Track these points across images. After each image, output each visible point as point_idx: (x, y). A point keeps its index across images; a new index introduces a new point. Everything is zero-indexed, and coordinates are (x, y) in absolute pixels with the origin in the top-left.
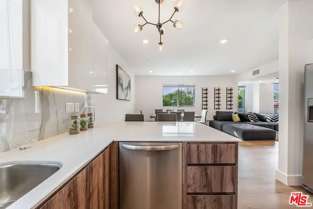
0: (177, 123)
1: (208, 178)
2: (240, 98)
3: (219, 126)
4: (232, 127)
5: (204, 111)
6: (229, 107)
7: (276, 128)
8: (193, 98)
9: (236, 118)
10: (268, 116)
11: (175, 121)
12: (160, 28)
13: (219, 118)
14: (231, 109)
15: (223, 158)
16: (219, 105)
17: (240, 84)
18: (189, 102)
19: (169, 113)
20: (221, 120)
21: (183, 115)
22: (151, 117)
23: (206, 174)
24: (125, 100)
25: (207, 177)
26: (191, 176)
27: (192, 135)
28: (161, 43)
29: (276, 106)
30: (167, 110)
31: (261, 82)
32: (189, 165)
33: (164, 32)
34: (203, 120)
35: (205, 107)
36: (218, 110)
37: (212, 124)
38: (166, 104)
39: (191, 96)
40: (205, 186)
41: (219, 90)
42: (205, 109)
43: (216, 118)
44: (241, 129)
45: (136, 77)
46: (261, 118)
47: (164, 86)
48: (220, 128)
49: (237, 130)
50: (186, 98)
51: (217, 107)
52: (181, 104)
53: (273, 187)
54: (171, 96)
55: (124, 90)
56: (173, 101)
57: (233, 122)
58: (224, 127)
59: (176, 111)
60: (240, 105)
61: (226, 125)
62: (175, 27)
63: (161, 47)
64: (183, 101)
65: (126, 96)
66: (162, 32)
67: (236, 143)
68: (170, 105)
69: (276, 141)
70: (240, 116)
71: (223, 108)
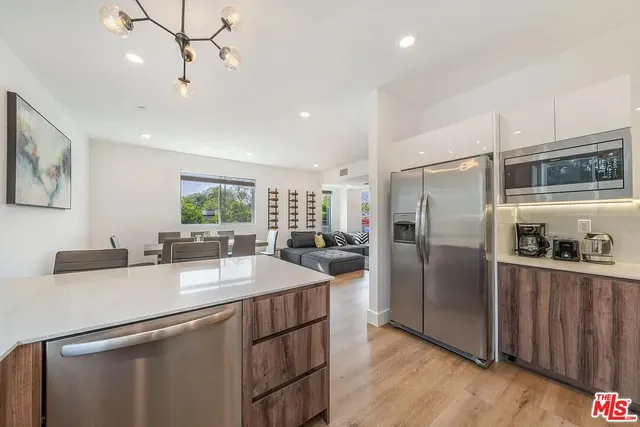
0: (222, 260)
1: (289, 355)
2: (324, 209)
3: (297, 258)
4: (316, 256)
5: (272, 233)
6: (310, 224)
7: (365, 252)
8: (251, 206)
9: (320, 241)
10: (357, 237)
11: (217, 257)
12: (184, 47)
13: (297, 244)
14: (313, 227)
15: (310, 312)
16: (296, 220)
17: (326, 187)
18: (243, 214)
19: (198, 241)
20: (299, 247)
21: (231, 242)
22: (147, 253)
23: (286, 348)
24: (49, 207)
25: (286, 353)
26: (260, 362)
27: (249, 282)
28: (184, 80)
29: (366, 222)
30: (193, 234)
31: (349, 186)
32: (254, 343)
33: (194, 58)
34: (270, 250)
35: (273, 224)
36: (294, 230)
37: (284, 256)
38: (187, 218)
39: (245, 202)
40: (284, 371)
41: (296, 194)
42: (273, 228)
43: (291, 244)
44: (327, 259)
45: (93, 143)
46: (349, 240)
47: (184, 178)
48: (298, 261)
49: (321, 260)
50: (236, 207)
51: (293, 224)
52: (225, 219)
53: (364, 335)
54: (200, 200)
55: (45, 178)
56: (204, 212)
57: (315, 249)
58: (304, 260)
59: (214, 234)
60: (325, 220)
61: (307, 253)
62: (223, 59)
63: (184, 89)
64: (229, 212)
65: (52, 196)
66: (188, 57)
67: (327, 283)
68: (199, 220)
69: (366, 271)
70: (326, 238)
71: (302, 227)
